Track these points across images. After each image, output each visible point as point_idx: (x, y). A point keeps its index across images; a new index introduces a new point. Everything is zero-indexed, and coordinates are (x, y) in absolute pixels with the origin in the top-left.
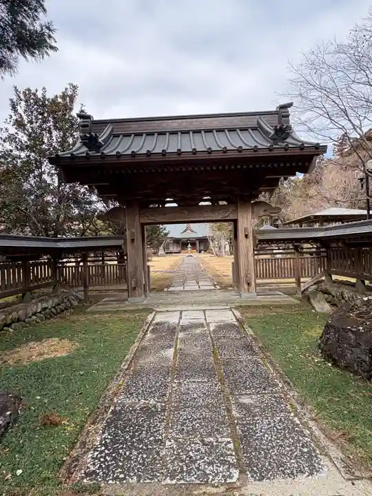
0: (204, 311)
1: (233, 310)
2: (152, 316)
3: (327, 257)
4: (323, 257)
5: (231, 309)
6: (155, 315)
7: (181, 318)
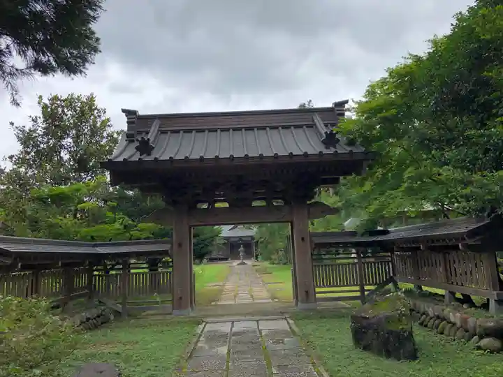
0: (257, 321)
1: (288, 319)
2: (201, 327)
3: (391, 261)
4: (388, 262)
5: (286, 319)
6: (205, 326)
7: (232, 327)
